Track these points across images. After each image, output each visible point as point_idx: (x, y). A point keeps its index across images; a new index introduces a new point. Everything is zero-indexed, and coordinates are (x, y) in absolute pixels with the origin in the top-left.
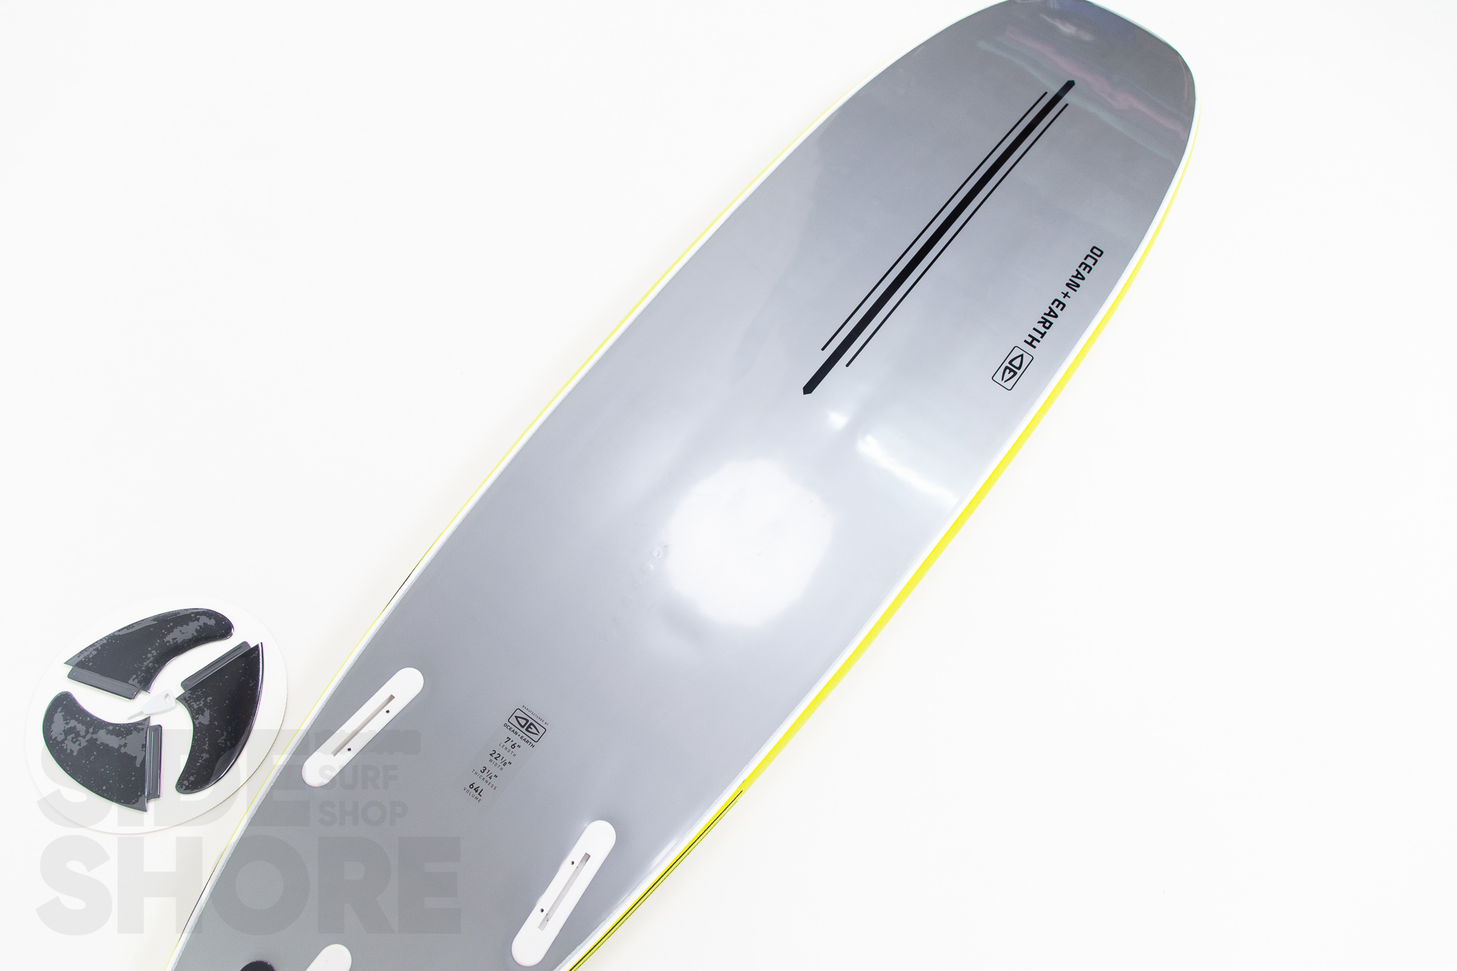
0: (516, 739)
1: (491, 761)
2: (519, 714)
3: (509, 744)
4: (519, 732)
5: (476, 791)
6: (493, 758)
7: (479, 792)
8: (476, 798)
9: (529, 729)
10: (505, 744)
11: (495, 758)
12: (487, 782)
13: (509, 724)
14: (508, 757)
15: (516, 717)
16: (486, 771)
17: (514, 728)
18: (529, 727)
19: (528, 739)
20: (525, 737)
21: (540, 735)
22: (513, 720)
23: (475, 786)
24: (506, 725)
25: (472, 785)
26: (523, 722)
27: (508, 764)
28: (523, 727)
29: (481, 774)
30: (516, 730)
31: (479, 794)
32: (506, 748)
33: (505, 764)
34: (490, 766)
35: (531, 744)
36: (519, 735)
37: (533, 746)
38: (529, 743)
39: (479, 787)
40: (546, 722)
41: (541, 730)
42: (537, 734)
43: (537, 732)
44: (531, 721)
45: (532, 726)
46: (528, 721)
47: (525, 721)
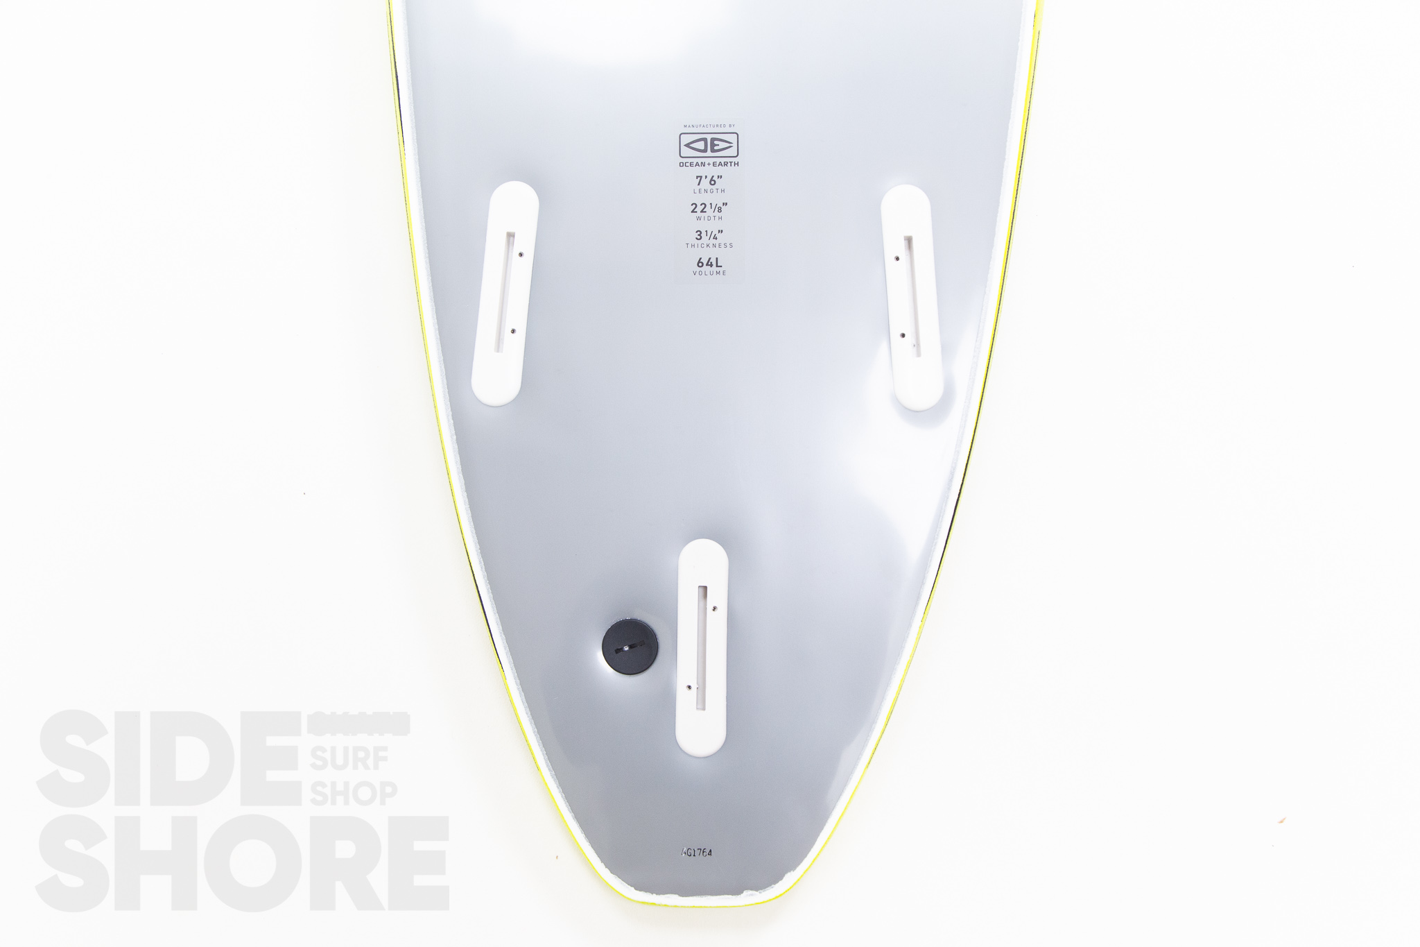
0: (709, 171)
1: (699, 218)
2: (686, 139)
3: (706, 183)
4: (707, 161)
5: (711, 265)
6: (699, 214)
7: (714, 263)
8: (718, 273)
9: (716, 148)
10: (699, 187)
11: (702, 211)
12: (714, 246)
13: (684, 160)
14: (717, 199)
15: (688, 145)
16: (703, 235)
17: (695, 161)
18: (713, 145)
19: (723, 160)
20: (718, 160)
21: (735, 145)
22: (687, 152)
23: (705, 261)
24: (682, 164)
25: (699, 262)
26: (701, 145)
27: (724, 208)
28: (705, 151)
29: (700, 242)
30: (700, 161)
31: (717, 266)
32: (706, 191)
33: (720, 210)
34: (703, 226)
35: (733, 164)
36: (709, 164)
37: (738, 164)
38: (729, 164)
39: (710, 258)
40: (730, 126)
41: (732, 138)
42: (730, 147)
43: (728, 145)
44: (709, 137)
45: (716, 142)
46: (705, 140)
47: (703, 143)
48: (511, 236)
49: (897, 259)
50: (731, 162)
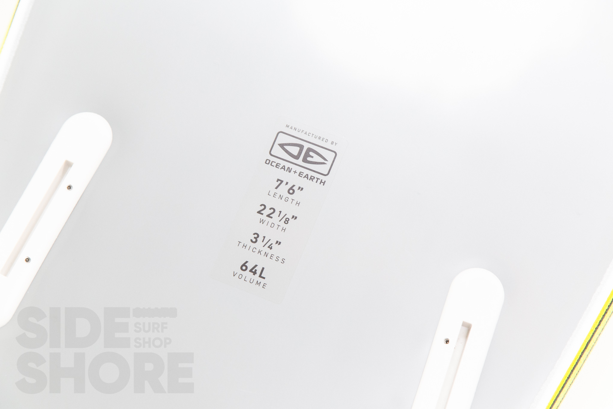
0: (292, 179)
1: (262, 221)
2: (283, 139)
3: (284, 189)
4: (294, 168)
5: (255, 273)
6: (264, 217)
7: (258, 272)
8: (258, 283)
9: (309, 159)
10: (276, 191)
11: (268, 216)
12: (266, 254)
13: (272, 159)
14: (289, 209)
15: (282, 146)
16: (260, 239)
17: (283, 163)
18: (307, 155)
19: (311, 174)
20: (306, 172)
21: (329, 163)
22: (278, 151)
23: (250, 266)
24: (267, 162)
25: (244, 265)
26: (295, 150)
27: (291, 221)
28: (297, 157)
29: (253, 245)
30: (287, 165)
31: (260, 276)
32: (281, 197)
33: (287, 221)
34: (263, 230)
35: (319, 181)
36: (295, 172)
37: (324, 183)
38: (316, 179)
39: (256, 266)
40: (332, 143)
41: (329, 156)
42: (324, 163)
43: (322, 160)
44: (306, 146)
45: (311, 154)
46: (301, 147)
47: (298, 149)
48: (68, 165)
49: (447, 342)
50: (318, 179)
